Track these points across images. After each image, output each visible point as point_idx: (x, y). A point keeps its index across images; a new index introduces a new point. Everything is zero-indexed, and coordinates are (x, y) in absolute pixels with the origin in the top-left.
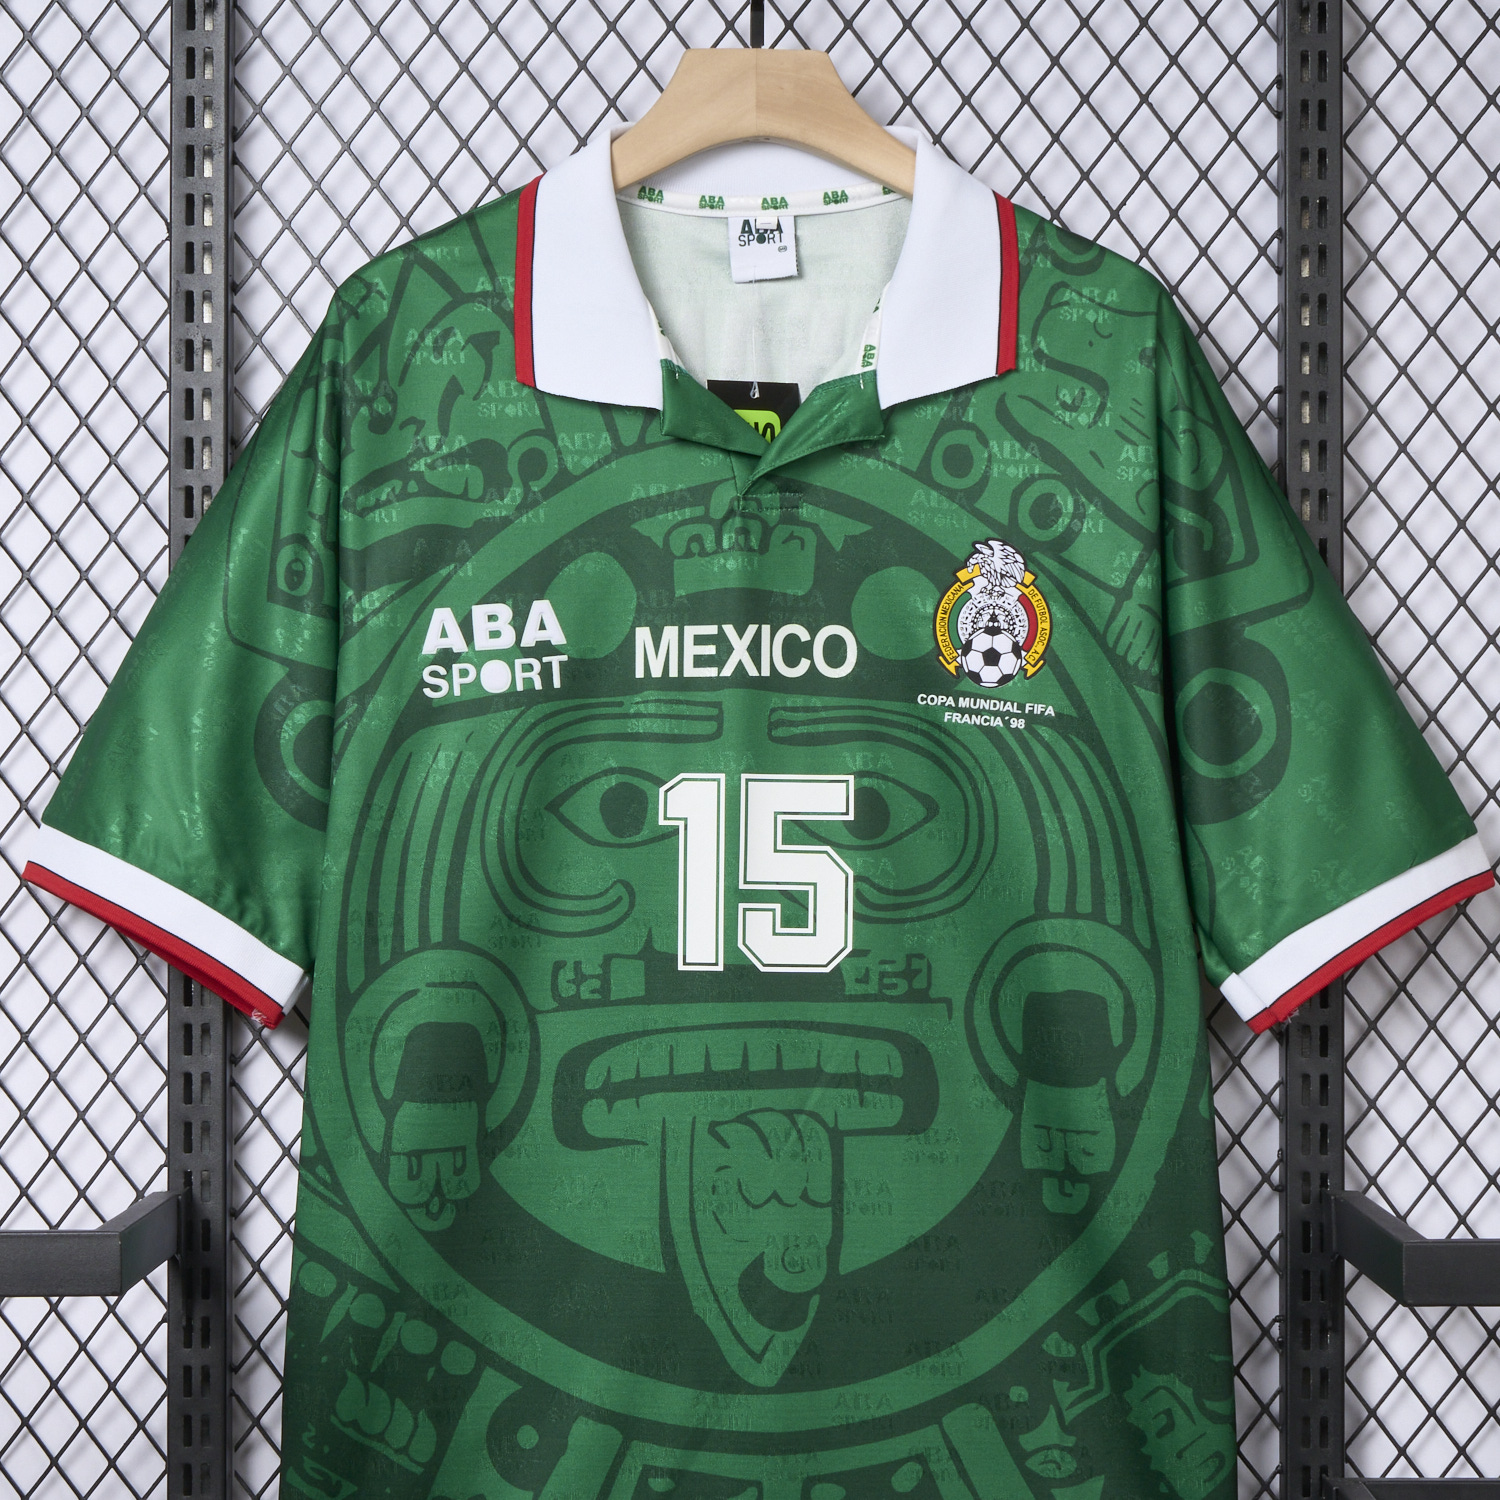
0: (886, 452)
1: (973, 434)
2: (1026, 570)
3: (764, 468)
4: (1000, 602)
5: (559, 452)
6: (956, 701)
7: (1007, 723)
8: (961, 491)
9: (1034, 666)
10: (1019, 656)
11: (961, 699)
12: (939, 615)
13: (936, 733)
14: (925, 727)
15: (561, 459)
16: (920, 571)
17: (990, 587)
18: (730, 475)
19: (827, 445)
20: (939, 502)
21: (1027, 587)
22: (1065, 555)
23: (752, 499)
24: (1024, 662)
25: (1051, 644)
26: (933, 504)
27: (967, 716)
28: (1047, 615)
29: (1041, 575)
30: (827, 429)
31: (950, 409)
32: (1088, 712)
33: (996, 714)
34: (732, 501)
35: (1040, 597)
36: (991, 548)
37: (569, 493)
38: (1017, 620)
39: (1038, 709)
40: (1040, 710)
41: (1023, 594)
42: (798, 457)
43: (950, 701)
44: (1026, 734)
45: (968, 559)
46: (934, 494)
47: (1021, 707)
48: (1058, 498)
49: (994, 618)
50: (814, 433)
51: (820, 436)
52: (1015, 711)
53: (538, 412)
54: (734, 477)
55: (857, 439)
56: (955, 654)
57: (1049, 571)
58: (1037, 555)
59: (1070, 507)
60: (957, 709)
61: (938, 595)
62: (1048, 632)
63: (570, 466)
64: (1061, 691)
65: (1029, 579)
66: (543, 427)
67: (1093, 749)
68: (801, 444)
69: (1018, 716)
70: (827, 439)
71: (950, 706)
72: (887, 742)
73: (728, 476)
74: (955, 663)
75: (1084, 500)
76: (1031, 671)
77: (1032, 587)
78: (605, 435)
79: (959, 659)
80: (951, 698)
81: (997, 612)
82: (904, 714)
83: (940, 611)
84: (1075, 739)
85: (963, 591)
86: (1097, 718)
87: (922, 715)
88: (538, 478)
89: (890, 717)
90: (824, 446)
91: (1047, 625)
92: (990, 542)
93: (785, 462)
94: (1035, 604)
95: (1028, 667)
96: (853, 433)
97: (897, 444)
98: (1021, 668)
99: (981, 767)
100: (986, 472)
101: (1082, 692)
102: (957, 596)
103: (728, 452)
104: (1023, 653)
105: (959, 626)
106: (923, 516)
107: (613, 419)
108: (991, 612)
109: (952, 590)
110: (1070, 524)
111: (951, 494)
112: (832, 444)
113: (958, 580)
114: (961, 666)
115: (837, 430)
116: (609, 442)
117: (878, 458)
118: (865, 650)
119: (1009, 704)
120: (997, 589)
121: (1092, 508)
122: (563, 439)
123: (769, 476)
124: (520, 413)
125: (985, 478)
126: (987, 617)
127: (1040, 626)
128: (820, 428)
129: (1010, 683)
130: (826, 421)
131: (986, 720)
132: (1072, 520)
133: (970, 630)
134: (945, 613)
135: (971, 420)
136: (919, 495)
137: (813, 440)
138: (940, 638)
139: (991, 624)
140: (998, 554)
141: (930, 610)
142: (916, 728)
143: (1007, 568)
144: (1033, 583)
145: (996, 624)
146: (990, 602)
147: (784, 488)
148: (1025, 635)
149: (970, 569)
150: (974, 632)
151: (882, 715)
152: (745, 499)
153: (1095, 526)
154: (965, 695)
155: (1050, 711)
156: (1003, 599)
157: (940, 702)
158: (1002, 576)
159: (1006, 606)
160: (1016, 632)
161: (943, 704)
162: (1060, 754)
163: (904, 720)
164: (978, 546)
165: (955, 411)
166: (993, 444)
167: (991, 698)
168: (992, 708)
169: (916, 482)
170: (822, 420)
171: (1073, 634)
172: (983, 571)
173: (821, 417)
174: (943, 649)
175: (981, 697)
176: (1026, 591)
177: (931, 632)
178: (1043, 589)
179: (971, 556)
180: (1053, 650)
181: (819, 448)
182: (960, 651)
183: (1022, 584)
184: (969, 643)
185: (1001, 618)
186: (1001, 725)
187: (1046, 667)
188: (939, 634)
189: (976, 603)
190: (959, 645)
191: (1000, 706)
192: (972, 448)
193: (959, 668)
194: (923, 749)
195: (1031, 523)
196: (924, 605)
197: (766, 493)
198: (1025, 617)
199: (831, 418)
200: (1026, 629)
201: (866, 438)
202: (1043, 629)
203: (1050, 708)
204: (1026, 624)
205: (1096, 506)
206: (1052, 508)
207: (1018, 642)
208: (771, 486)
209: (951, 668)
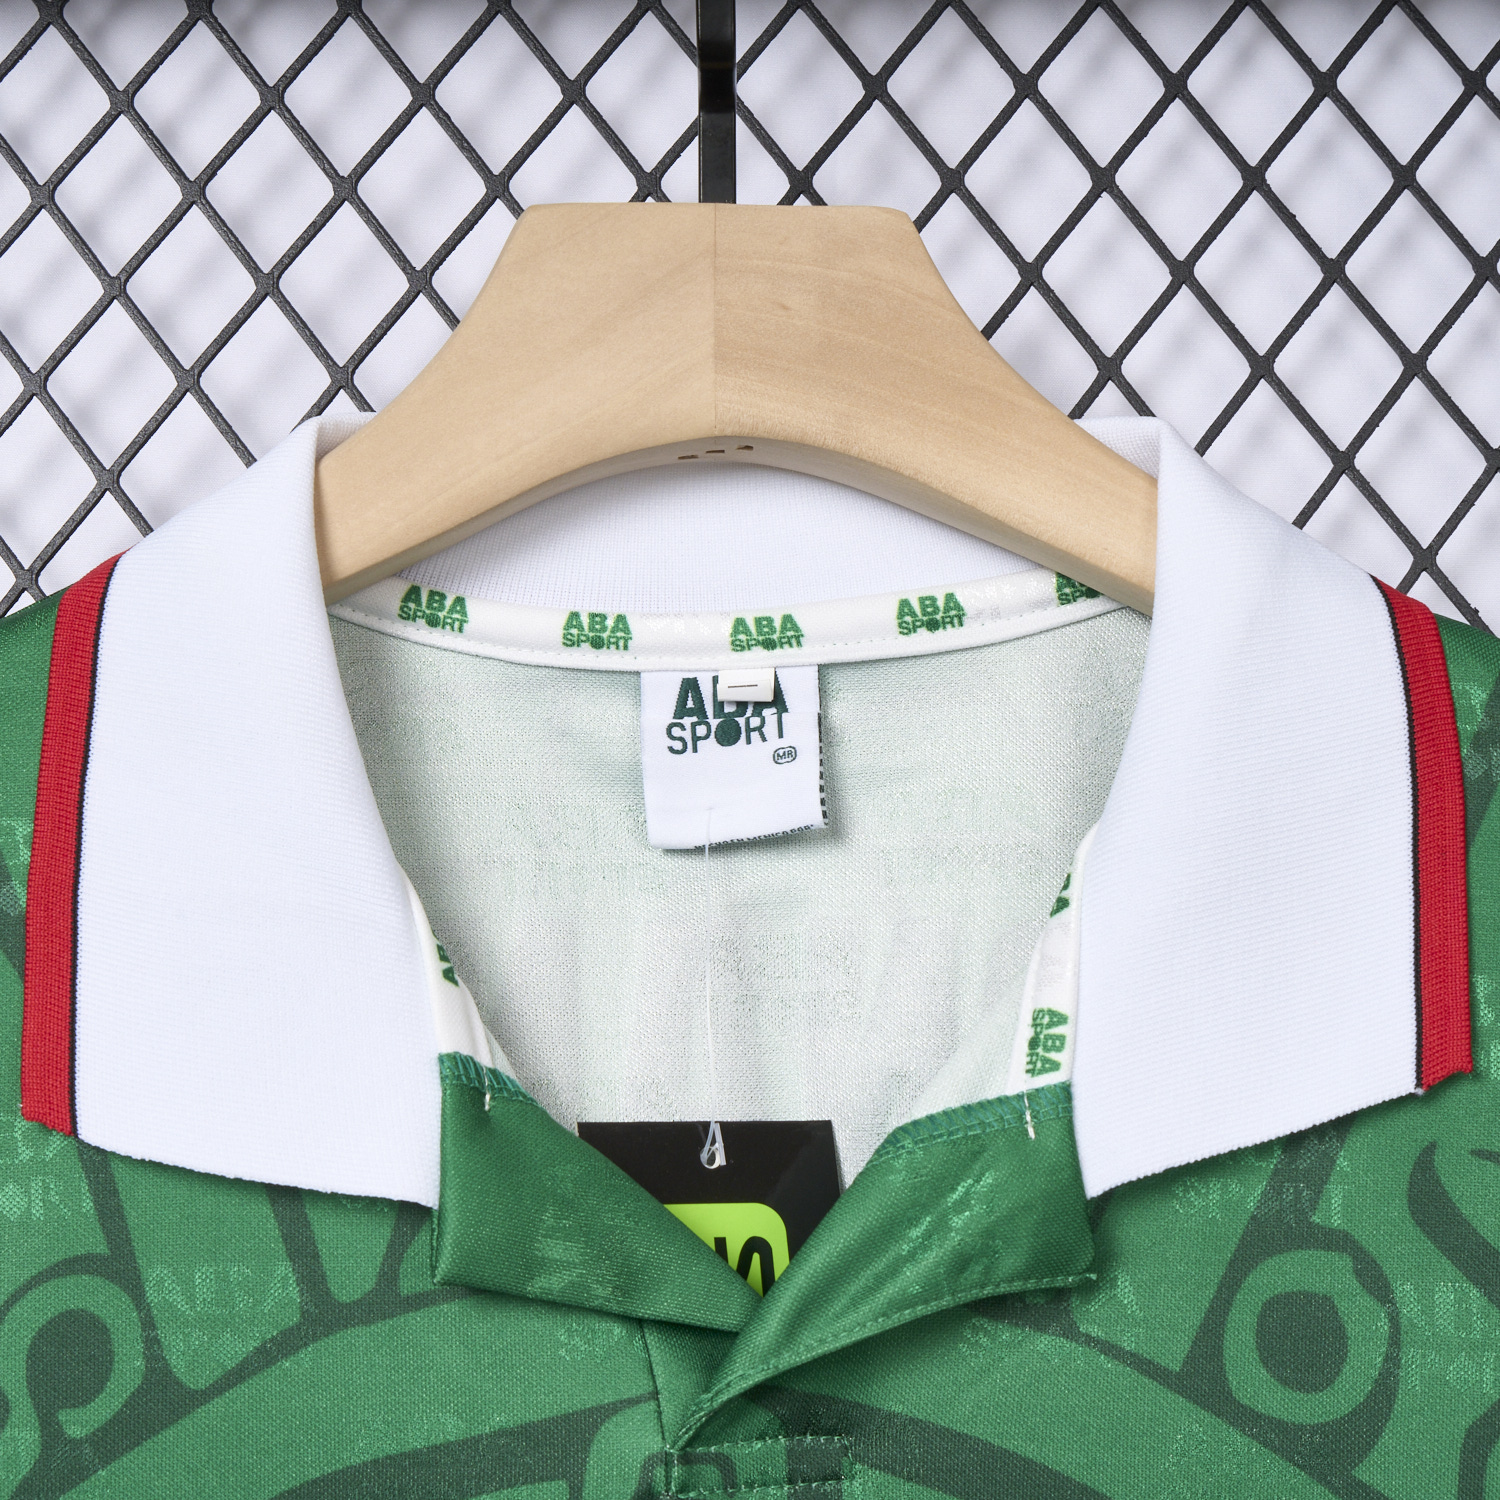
0: (1092, 1318)
1: (1343, 1263)
3: (744, 1372)
5: (148, 1324)
8: (1313, 1430)
15: (152, 1343)
18: (643, 1386)
19: (933, 1307)
23: (706, 1459)
30: (931, 1258)
31: (1275, 1188)
34: (649, 1464)
37: (177, 1441)
42: (845, 1340)
50: (894, 1271)
51: (910, 1278)
53: (88, 1205)
54: (655, 1395)
55: (1017, 1286)
63: (178, 1364)
66: (102, 1249)
68: (855, 1303)
70: (931, 1290)
73: (634, 1393)
78: (284, 1269)
88: (84, 1396)
90: (921, 1310)
93: (805, 1357)
96: (1007, 1271)
97: (1125, 1288)
100: (1385, 1373)
103: (640, 1323)
107: (307, 1225)
111: (1280, 1437)
112: (946, 1302)
115: (960, 1263)
116: (294, 1292)
117: (1071, 1333)
122: (159, 1281)
123: (759, 1394)
124: (37, 1211)
125: (1385, 1390)
128: (912, 1256)
130: (928, 1235)
135: (1336, 1222)
137: (891, 1290)
147: (797, 1424)
152: (686, 1459)
165: (1289, 1196)
166: (1405, 1291)
170: (916, 1233)
173: (913, 1222)
181: (908, 1315)
192: (1342, 1306)
197: (748, 1439)
199: (941, 1227)
201: (1045, 1283)
208: (762, 1417)
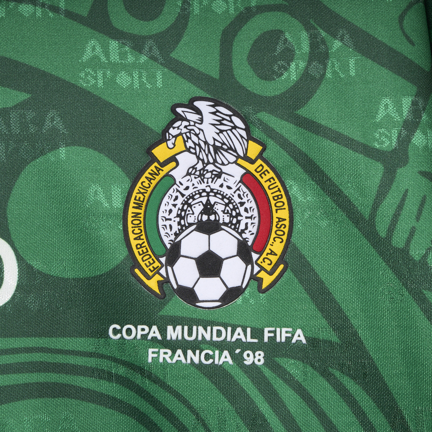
2: (250, 138)
4: (215, 186)
6: (163, 331)
7: (238, 359)
8: (150, 37)
9: (271, 273)
10: (247, 259)
11: (170, 328)
12: (131, 210)
13: (138, 379)
14: (122, 371)
16: (100, 151)
17: (200, 166)
20: (123, 55)
21: (252, 162)
22: (303, 112)
24: (256, 269)
25: (293, 239)
26: (115, 57)
27: (179, 352)
28: (284, 199)
29: (271, 144)
32: (355, 334)
33: (221, 346)
35: (272, 174)
36: (198, 112)
38: (242, 209)
39: (282, 335)
40: (284, 335)
41: (248, 173)
43: (155, 332)
44: (267, 373)
45: (166, 130)
46: (114, 44)
47: (257, 333)
48: (287, 35)
49: (208, 209)
52: (249, 340)
56: (157, 264)
57: (282, 137)
58: (265, 117)
59: (306, 47)
60: (165, 343)
61: (127, 185)
62: (287, 223)
64: (313, 306)
65: (254, 149)
67: (366, 387)
69: (253, 348)
71: (154, 339)
72: (69, 396)
74: (158, 278)
75: (323, 34)
76: (267, 280)
77: (259, 162)
79: (163, 271)
80: (155, 328)
81: (213, 200)
82: (91, 355)
83: (132, 204)
84: (337, 374)
85: (162, 174)
86: (369, 344)
87: (117, 355)
89: (72, 360)
91: (284, 214)
92: (197, 104)
94: (266, 185)
95: (262, 275)
98: (253, 277)
99: (205, 425)
100: (183, 9)
101: (343, 306)
102: (154, 182)
104: (255, 256)
105: (161, 223)
106: (100, 75)
108: (204, 200)
109: (146, 174)
110: (307, 68)
111: (137, 43)
113: (154, 159)
114: (167, 280)
118: (30, 267)
119: (239, 330)
120: (210, 167)
121: (337, 44)
126: (198, 209)
127: (275, 215)
129: (239, 301)
131: (207, 357)
132: (309, 62)
133: (176, 228)
134: (139, 207)
136: (94, 49)
138: (134, 243)
139: (205, 218)
140: (209, 119)
141: (118, 203)
142: (110, 374)
143: (223, 137)
144: (260, 156)
145: (212, 218)
146: (203, 186)
148: (254, 230)
149: (170, 144)
150: (181, 231)
151: (60, 359)
153: (345, 68)
154: (175, 322)
155: (299, 336)
156: (220, 181)
157: (140, 333)
158: (217, 149)
159: (225, 190)
160: (242, 227)
161: (144, 337)
162: (317, 397)
163: (91, 362)
164: (179, 110)
167: (213, 324)
168: (215, 338)
169: (86, 31)
171: (324, 223)
172: (190, 144)
174: (139, 258)
175: (198, 322)
176: (252, 168)
177: (121, 236)
178: (276, 163)
179: (170, 125)
180: (295, 248)
182: (163, 260)
183: (246, 158)
184: (176, 247)
185: (219, 208)
186: (231, 362)
187: (288, 274)
188: (132, 236)
189: (181, 189)
190: (160, 250)
191: (227, 335)
193: (164, 283)
194: (121, 402)
195: (251, 73)
196: (109, 198)
198: (253, 205)
200: (256, 221)
202: (280, 220)
203: (299, 332)
204: (256, 213)
205: (342, 40)
206: (279, 48)
207: (245, 241)
209: (153, 284)
